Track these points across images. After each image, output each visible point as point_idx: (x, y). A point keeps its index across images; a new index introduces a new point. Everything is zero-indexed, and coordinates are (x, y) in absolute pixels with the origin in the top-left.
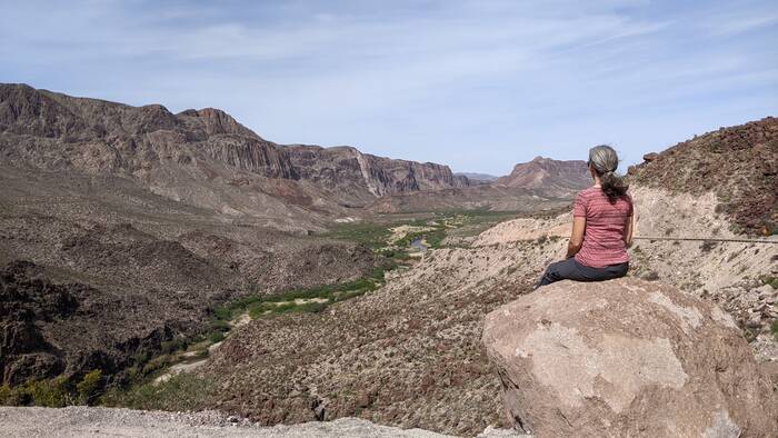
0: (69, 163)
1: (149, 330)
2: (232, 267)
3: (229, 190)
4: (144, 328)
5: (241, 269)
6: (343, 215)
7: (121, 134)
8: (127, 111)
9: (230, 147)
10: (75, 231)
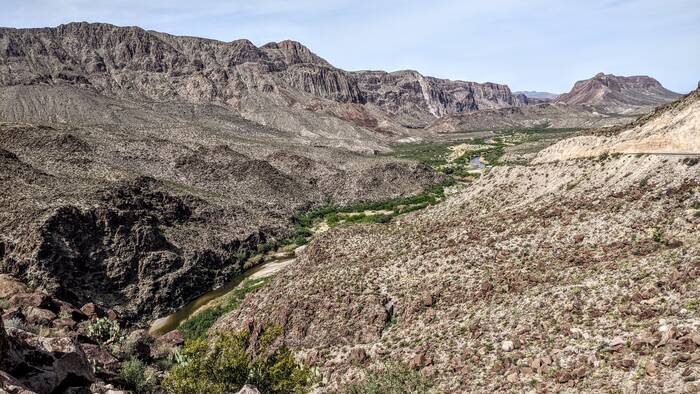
0: (175, 94)
1: (247, 234)
2: (311, 183)
3: (306, 115)
4: (243, 232)
5: (319, 184)
6: (405, 136)
7: (216, 67)
8: (220, 47)
9: (306, 76)
10: (185, 151)
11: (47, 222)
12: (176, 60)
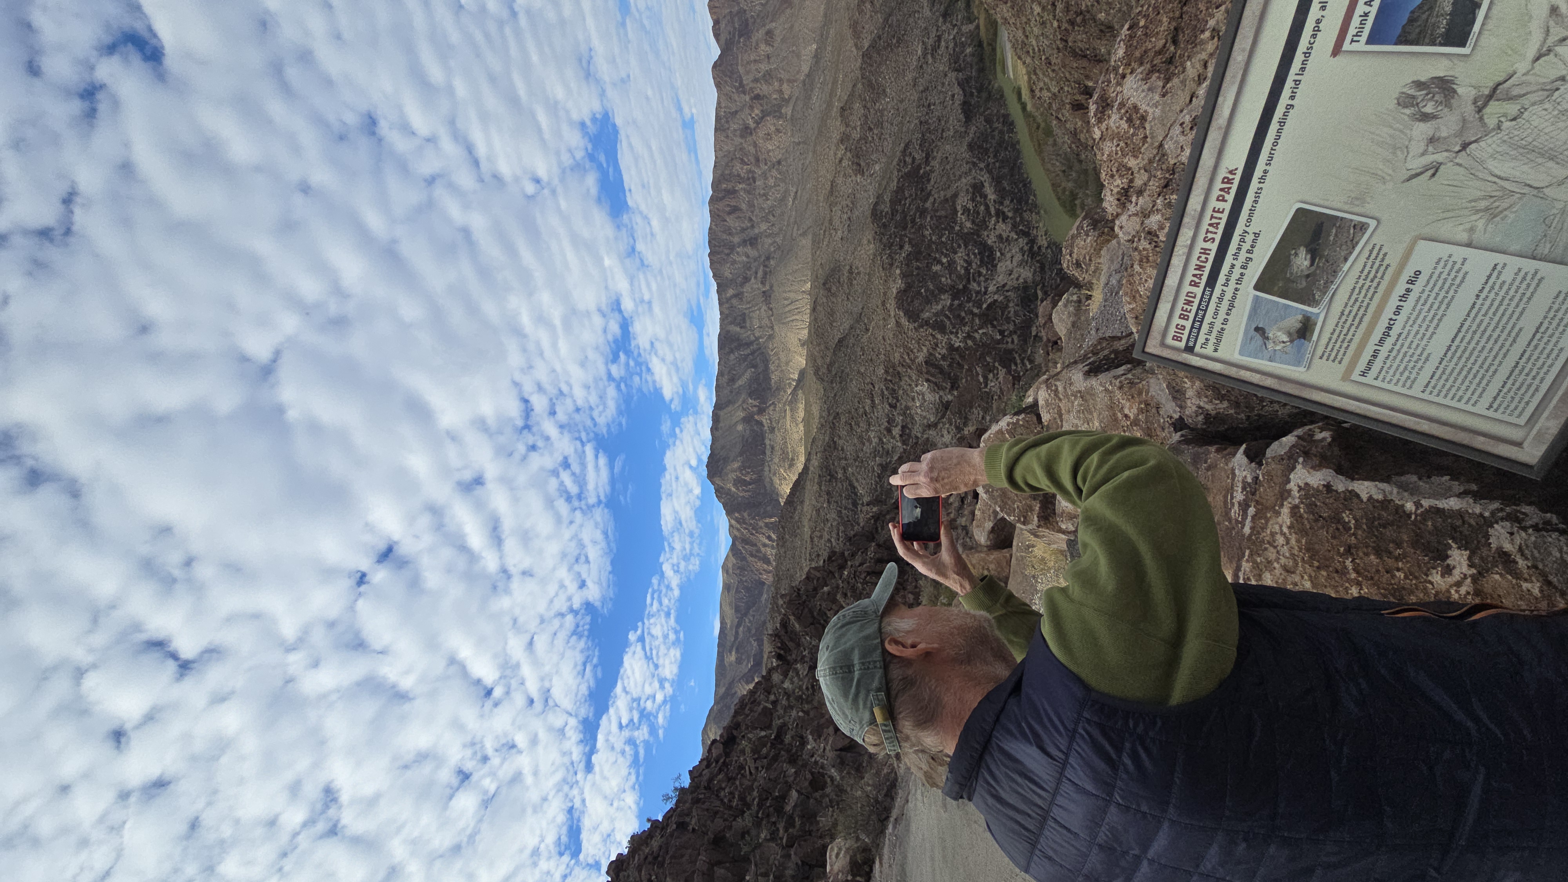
11: (909, 321)
12: (742, 160)
